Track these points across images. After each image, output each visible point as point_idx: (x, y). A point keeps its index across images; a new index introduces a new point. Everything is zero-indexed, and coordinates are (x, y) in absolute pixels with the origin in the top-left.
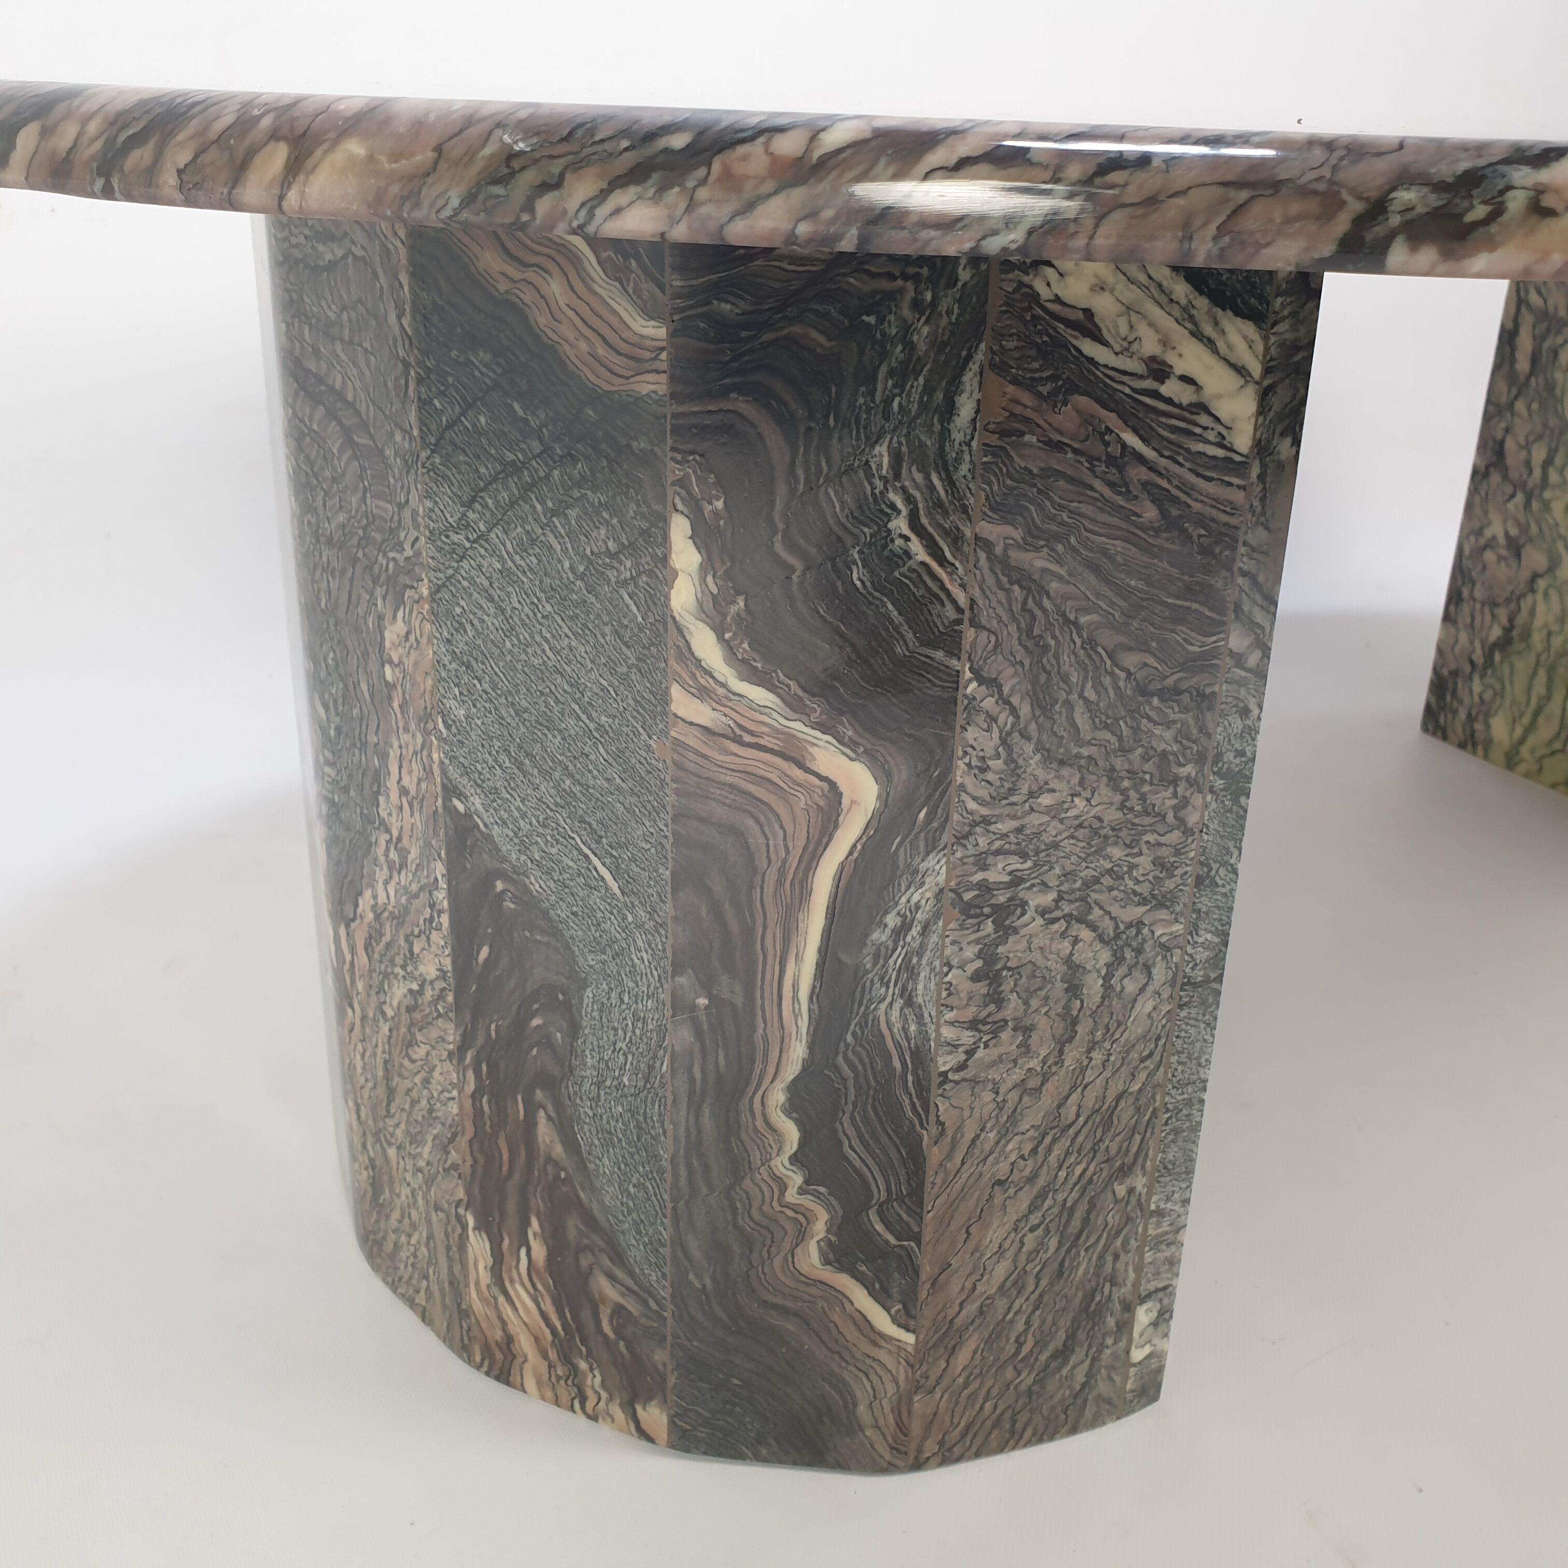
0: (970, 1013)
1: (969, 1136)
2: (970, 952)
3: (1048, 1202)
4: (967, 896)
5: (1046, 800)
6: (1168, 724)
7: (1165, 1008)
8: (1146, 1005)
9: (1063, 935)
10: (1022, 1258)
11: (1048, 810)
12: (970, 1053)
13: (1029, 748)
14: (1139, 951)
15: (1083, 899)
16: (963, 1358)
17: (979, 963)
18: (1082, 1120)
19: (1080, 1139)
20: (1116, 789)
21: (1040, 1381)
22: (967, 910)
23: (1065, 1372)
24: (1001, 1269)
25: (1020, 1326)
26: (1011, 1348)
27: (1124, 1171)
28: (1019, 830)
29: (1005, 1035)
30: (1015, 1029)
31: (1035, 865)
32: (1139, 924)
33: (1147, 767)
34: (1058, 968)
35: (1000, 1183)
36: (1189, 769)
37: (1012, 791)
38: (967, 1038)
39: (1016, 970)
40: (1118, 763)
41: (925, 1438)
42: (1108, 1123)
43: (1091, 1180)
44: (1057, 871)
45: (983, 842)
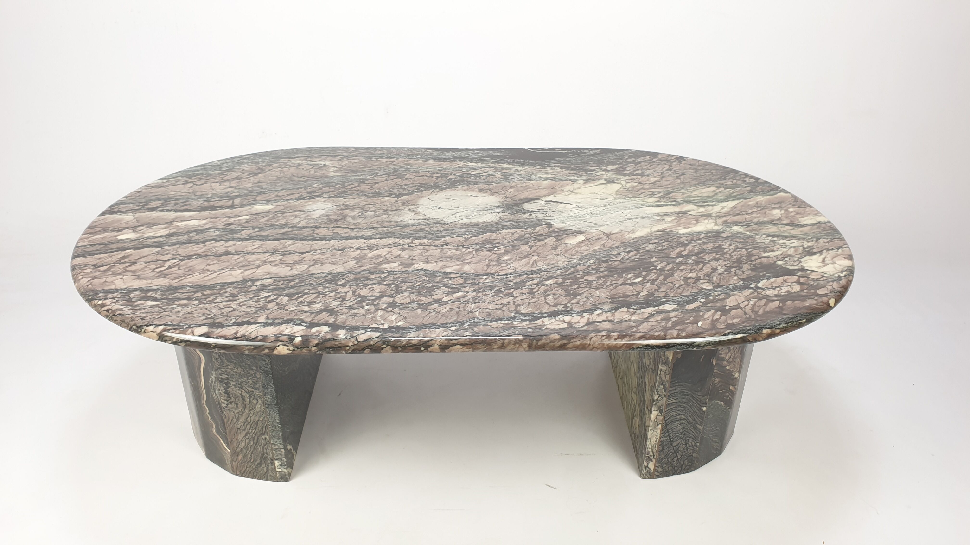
0: (225, 398)
1: (231, 419)
2: (223, 388)
3: (249, 435)
4: (220, 379)
5: (229, 367)
6: (249, 360)
7: (263, 407)
8: (258, 406)
9: (239, 390)
10: (247, 444)
11: (230, 369)
12: (227, 405)
13: (224, 359)
14: (254, 396)
15: (241, 385)
16: (240, 457)
17: (224, 391)
18: (252, 422)
19: (252, 425)
20: (242, 368)
21: (257, 467)
22: (220, 381)
23: (262, 467)
24: (243, 444)
25: (249, 456)
26: (249, 460)
27: (263, 434)
28: (226, 371)
29: (233, 404)
30: (235, 403)
31: (230, 377)
32: (253, 392)
33: (247, 366)
34: (240, 396)
35: (238, 428)
36: (254, 368)
37: (223, 365)
38: (226, 402)
39: (232, 393)
40: (241, 364)
41: (237, 470)
42: (257, 424)
43: (256, 434)
44: (235, 379)
45: (220, 372)
